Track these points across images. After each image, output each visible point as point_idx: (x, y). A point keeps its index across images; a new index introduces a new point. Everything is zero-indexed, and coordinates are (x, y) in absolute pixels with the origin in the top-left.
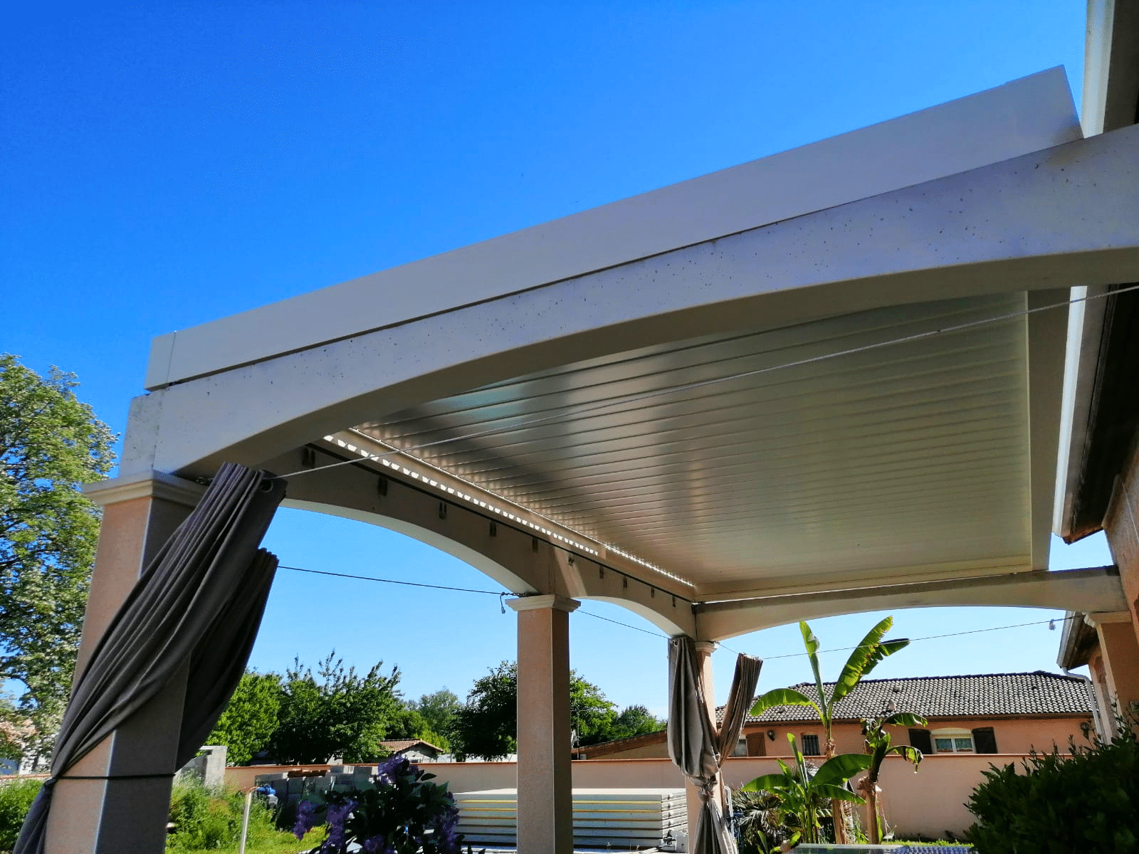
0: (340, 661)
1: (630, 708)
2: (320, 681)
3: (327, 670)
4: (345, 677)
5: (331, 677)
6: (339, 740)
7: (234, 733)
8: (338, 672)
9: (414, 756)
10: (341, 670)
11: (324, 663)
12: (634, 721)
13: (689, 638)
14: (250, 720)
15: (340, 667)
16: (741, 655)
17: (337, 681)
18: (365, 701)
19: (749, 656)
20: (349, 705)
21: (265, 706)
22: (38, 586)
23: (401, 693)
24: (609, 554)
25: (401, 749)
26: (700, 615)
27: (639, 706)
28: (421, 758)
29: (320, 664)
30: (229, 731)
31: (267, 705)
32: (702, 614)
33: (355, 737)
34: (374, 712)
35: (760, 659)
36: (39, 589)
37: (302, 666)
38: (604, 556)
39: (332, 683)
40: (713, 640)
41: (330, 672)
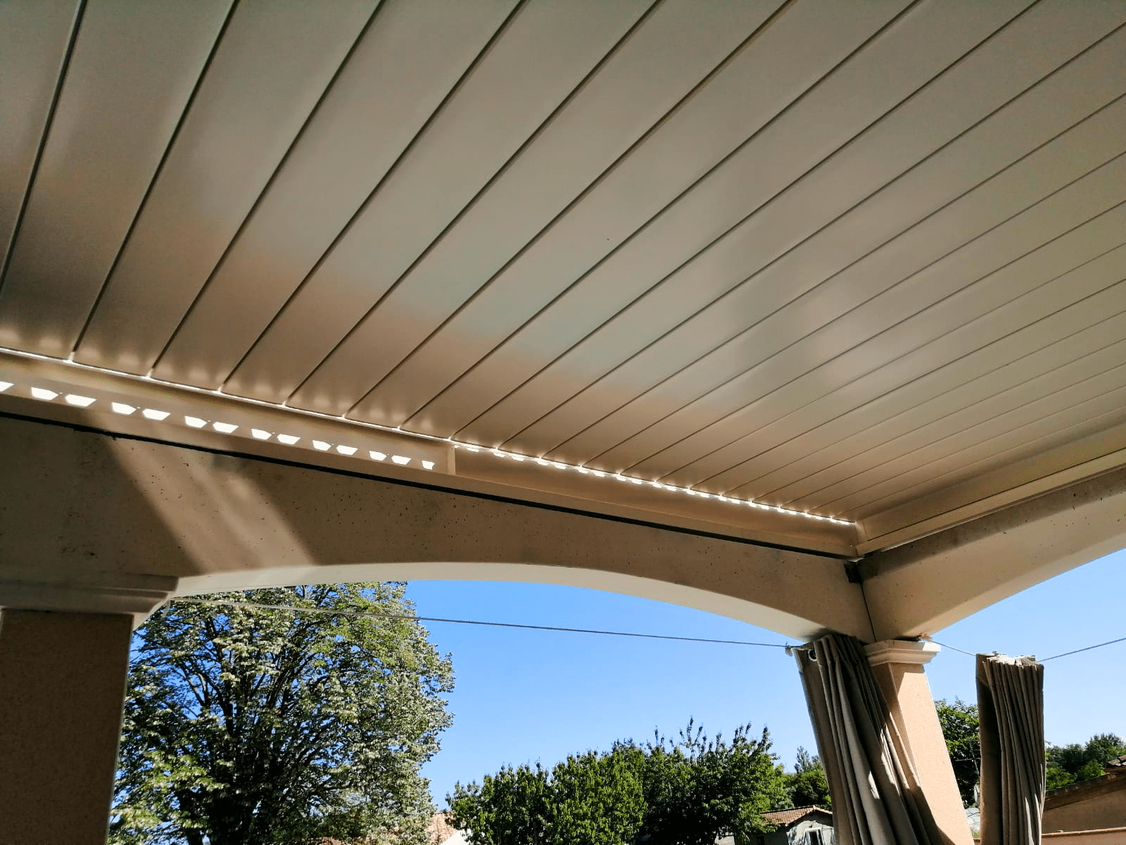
0: (700, 729)
1: (1096, 738)
2: (686, 753)
3: (690, 740)
4: (711, 746)
5: (695, 748)
6: (716, 818)
7: (601, 820)
8: (701, 741)
9: (811, 827)
10: (705, 739)
11: (685, 732)
12: (1105, 753)
13: (844, 636)
14: (614, 804)
15: (702, 735)
16: (981, 659)
17: (702, 751)
18: (737, 770)
19: (1007, 659)
20: (719, 776)
21: (626, 788)
22: (339, 694)
23: (777, 757)
24: (463, 460)
25: (792, 821)
26: (871, 583)
27: (1107, 734)
28: (820, 828)
29: (681, 733)
30: (594, 819)
31: (629, 786)
32: (875, 579)
33: (735, 814)
34: (749, 782)
35: (1038, 661)
36: (340, 698)
37: (663, 738)
38: (452, 470)
39: (697, 754)
40: (912, 633)
41: (693, 742)
